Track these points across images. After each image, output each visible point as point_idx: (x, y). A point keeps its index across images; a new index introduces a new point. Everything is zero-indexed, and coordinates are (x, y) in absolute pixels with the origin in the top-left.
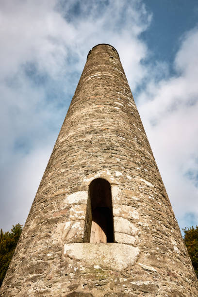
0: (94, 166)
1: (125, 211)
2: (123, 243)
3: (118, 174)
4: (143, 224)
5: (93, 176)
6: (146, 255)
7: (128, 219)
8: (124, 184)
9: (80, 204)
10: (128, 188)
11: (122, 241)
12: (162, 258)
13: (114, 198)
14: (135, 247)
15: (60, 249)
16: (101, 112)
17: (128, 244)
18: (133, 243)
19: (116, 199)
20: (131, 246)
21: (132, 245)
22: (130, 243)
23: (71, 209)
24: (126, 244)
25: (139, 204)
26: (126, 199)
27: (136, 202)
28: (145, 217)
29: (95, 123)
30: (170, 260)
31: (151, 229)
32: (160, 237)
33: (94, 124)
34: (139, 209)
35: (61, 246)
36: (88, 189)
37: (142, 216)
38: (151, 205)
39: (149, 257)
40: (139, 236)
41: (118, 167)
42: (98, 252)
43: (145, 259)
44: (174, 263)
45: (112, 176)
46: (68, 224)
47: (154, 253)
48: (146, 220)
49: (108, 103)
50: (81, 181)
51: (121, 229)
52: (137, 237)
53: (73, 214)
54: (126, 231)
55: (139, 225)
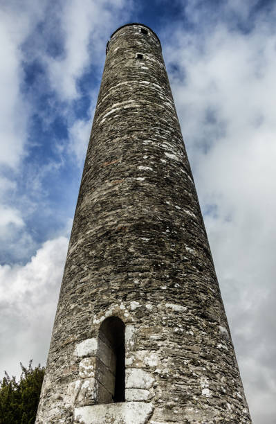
0: (105, 298)
1: (140, 358)
2: (134, 401)
3: (134, 305)
4: (162, 371)
5: (104, 314)
6: (160, 410)
7: (143, 368)
8: (141, 319)
9: (90, 356)
10: (146, 324)
11: (133, 398)
12: (181, 409)
13: (127, 343)
14: (149, 402)
15: (72, 414)
16: (116, 195)
17: (140, 401)
18: (146, 399)
19: (130, 345)
20: (143, 403)
21: (145, 401)
22: (142, 399)
23: (81, 364)
24: (137, 401)
25: (160, 344)
26: (142, 341)
27: (156, 342)
28: (165, 360)
29: (108, 219)
30: (192, 409)
31: (171, 376)
32: (183, 383)
33: (107, 222)
34: (159, 352)
35: (72, 411)
36: (97, 335)
37: (161, 360)
38: (177, 340)
39: (164, 412)
40: (155, 387)
41: (135, 293)
42: (107, 415)
43: (159, 415)
44: (197, 412)
45: (126, 311)
46: (78, 382)
47: (171, 405)
48: (165, 365)
49: (127, 174)
50: (90, 323)
51: (132, 384)
52: (152, 389)
53: (83, 369)
54: (138, 386)
55: (157, 373)
